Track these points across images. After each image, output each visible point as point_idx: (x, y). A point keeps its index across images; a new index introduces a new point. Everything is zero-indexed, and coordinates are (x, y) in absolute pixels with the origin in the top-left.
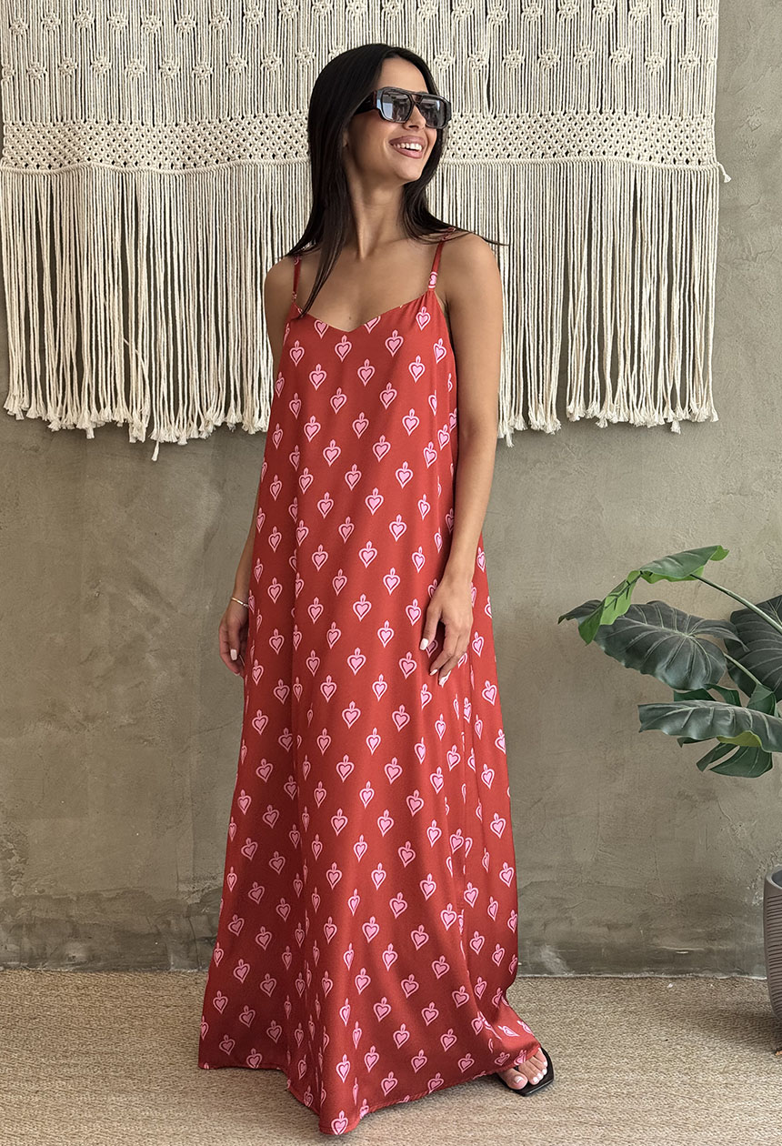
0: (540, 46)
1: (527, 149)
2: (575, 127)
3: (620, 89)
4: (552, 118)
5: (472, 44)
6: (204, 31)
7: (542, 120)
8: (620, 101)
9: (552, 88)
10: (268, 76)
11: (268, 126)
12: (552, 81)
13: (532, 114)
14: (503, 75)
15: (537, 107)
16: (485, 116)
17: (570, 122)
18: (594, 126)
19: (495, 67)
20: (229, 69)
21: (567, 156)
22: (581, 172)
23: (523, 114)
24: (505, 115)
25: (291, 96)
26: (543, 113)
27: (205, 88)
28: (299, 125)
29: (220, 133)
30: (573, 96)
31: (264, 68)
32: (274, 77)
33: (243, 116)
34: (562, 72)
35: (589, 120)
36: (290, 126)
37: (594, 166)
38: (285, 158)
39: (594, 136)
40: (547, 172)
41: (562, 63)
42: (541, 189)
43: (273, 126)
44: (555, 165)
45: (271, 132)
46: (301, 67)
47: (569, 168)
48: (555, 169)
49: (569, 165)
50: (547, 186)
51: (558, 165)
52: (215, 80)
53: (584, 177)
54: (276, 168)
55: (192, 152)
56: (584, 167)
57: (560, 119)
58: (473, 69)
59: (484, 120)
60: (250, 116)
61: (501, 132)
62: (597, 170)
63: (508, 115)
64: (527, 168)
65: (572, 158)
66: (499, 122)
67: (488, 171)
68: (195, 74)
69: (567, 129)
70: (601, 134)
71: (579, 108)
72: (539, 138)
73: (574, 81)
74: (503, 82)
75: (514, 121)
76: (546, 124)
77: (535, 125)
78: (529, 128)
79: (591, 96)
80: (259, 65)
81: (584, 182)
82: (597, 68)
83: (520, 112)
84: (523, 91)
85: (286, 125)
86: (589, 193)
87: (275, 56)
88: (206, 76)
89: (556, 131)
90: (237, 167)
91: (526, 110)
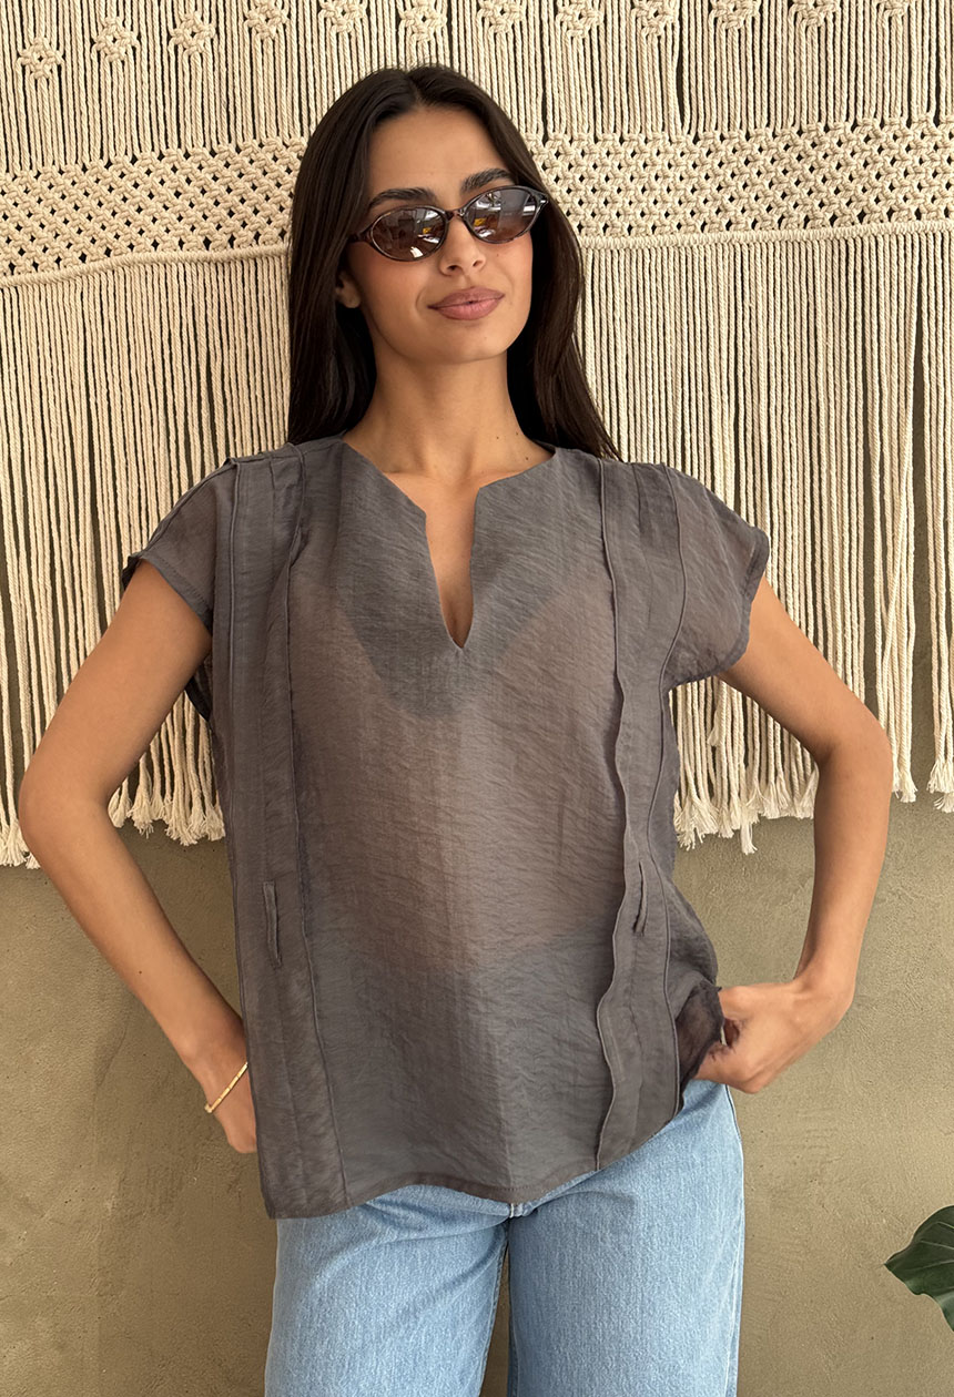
1: (769, 209)
2: (880, 158)
4: (826, 138)
7: (804, 143)
9: (823, 71)
10: (187, 66)
11: (191, 177)
12: (823, 58)
13: (778, 130)
14: (712, 46)
15: (792, 113)
16: (674, 139)
17: (867, 147)
18: (923, 152)
19: (692, 28)
20: (98, 53)
21: (861, 221)
22: (895, 258)
23: (759, 131)
24: (718, 134)
25: (239, 108)
26: (804, 127)
27: (46, 96)
28: (260, 172)
29: (86, 194)
30: (874, 86)
31: (176, 47)
32: (200, 69)
33: (134, 156)
34: (845, 35)
35: (910, 139)
36: (241, 176)
37: (924, 243)
38: (232, 246)
39: (923, 176)
40: (817, 260)
41: (846, 14)
42: (805, 296)
43: (202, 176)
44: (836, 243)
45: (198, 191)
46: (259, 43)
47: (867, 248)
48: (836, 252)
49: (866, 243)
50: (818, 289)
51: (843, 242)
52: (70, 79)
53: (902, 270)
54: (213, 269)
55: (27, 238)
56: (902, 247)
57: (844, 139)
58: (644, 35)
59: (671, 148)
60: (148, 156)
61: (710, 174)
62: (931, 251)
63: (726, 134)
64: (771, 250)
65: (875, 227)
66: (705, 151)
67: (683, 262)
68: (23, 67)
69: (862, 162)
70: (939, 170)
71: (886, 114)
72: (797, 183)
73: (874, 53)
74: (712, 62)
75: (738, 147)
76: (813, 152)
77: (786, 154)
78: (773, 161)
79: (914, 85)
80: (164, 42)
81: (902, 279)
82: (927, 24)
83: (752, 125)
84: (758, 79)
85: (231, 173)
86: (915, 304)
87: (199, 21)
88: (48, 68)
89: (834, 165)
90: (126, 268)
91: (765, 122)
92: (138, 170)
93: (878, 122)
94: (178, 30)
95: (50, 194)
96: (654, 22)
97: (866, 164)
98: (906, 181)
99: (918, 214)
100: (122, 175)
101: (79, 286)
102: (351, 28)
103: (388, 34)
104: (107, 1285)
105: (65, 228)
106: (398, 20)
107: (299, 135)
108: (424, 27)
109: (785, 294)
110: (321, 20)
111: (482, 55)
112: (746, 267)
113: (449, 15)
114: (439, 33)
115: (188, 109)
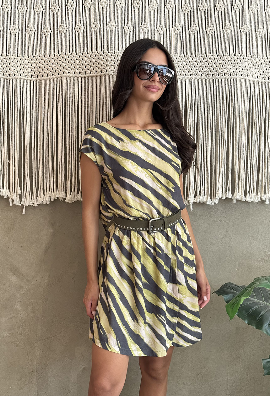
0: (207, 23)
1: (199, 72)
2: (223, 62)
3: (244, 45)
4: (212, 57)
5: (174, 21)
6: (47, 12)
7: (207, 58)
8: (244, 50)
9: (212, 43)
10: (78, 35)
11: (77, 59)
12: (212, 40)
13: (202, 55)
14: (189, 36)
15: (205, 52)
16: (180, 56)
17: (220, 60)
18: (232, 62)
19: (185, 33)
20: (59, 31)
21: (218, 76)
22: (225, 83)
23: (198, 55)
24: (189, 55)
25: (88, 45)
26: (207, 55)
27: (47, 39)
28: (92, 58)
29: (55, 61)
30: (222, 47)
31: (76, 31)
32: (80, 36)
33: (65, 54)
34: (217, 36)
35: (229, 59)
36: (88, 59)
37: (231, 80)
38: (85, 74)
39: (231, 67)
40: (209, 83)
41: (217, 32)
42: (206, 91)
43: (80, 59)
44: (213, 80)
45: (79, 62)
46: (94, 31)
47: (219, 81)
48: (213, 82)
49: (219, 80)
50: (209, 89)
51: (214, 80)
52: (53, 36)
53: (226, 86)
54: (81, 79)
55: (41, 70)
56: (227, 81)
57: (215, 58)
58: (175, 34)
59: (179, 58)
60: (69, 54)
61: (187, 64)
62: (233, 82)
63: (191, 55)
64: (199, 80)
65: (221, 77)
66: (186, 59)
67: (181, 82)
68: (43, 33)
69: (219, 63)
70: (235, 66)
71: (225, 53)
72: (206, 67)
73: (222, 40)
74: (189, 40)
75: (193, 58)
76: (209, 60)
77: (203, 60)
78: (201, 62)
79: (230, 47)
80: (73, 30)
81: (226, 88)
82: (234, 35)
83: (196, 54)
84: (198, 44)
85: (86, 58)
86: (229, 93)
87: (81, 26)
88: (48, 34)
89: (213, 63)
90: (62, 77)
91: (199, 53)
92: (66, 57)
93: (223, 55)
94: (77, 27)
95: (47, 61)
96: (177, 31)
97: (220, 64)
98: (228, 68)
99: (230, 75)
100: (63, 58)
101: (52, 81)
102: (113, 29)
103: (121, 31)
104: (44, 299)
105: (50, 68)
106: (123, 28)
107: (101, 51)
108: (128, 30)
109: (202, 90)
110: (107, 27)
111: (140, 36)
112: (194, 84)
113: (134, 28)
114: (131, 31)
115: (78, 44)
